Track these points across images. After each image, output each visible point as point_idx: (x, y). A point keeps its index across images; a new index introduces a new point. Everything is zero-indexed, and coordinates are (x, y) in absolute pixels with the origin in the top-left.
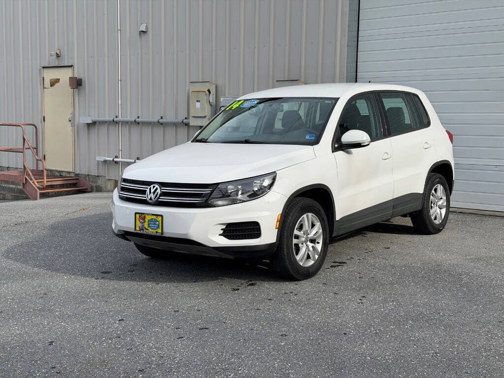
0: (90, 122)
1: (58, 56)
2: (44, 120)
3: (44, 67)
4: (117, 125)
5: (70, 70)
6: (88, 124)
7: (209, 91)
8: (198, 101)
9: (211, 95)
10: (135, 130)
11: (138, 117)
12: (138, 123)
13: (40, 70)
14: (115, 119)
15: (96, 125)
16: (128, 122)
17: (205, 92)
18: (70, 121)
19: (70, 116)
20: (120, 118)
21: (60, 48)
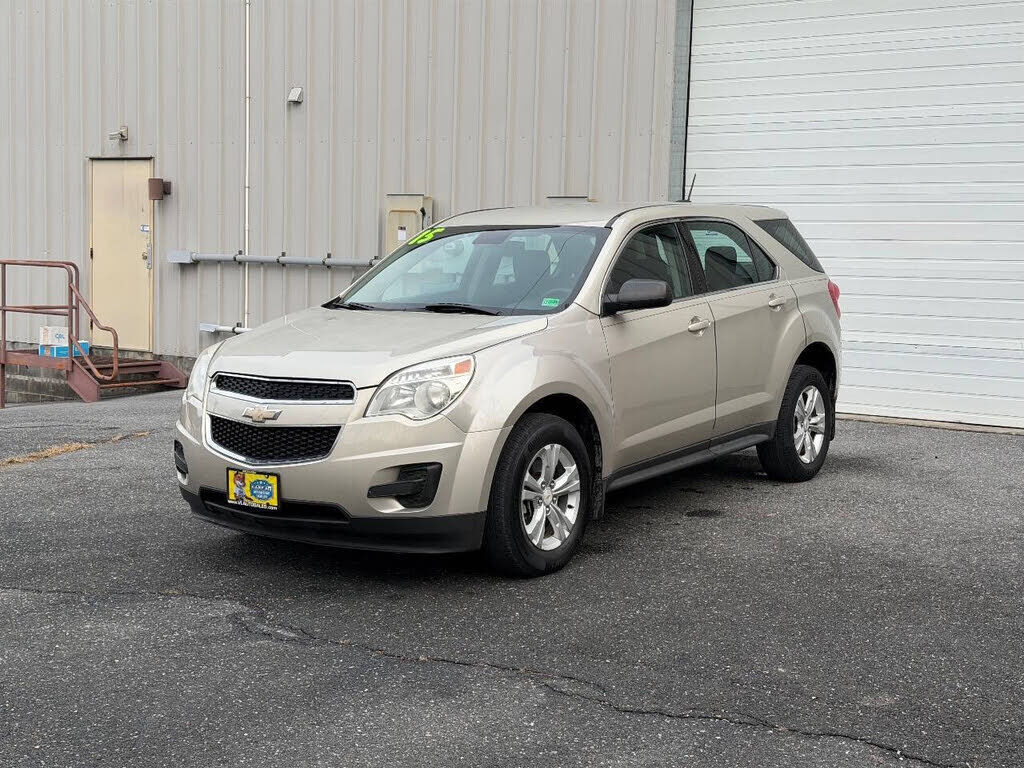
0: (187, 260)
1: (123, 139)
2: (92, 255)
3: (92, 159)
4: (241, 268)
5: (146, 165)
6: (181, 264)
7: (423, 211)
8: (401, 228)
9: (426, 218)
10: (276, 279)
11: (284, 254)
12: (283, 265)
13: (85, 165)
14: (239, 257)
15: (199, 268)
16: (262, 263)
17: (415, 212)
18: (145, 258)
19: (145, 250)
20: (246, 256)
21: (126, 124)
